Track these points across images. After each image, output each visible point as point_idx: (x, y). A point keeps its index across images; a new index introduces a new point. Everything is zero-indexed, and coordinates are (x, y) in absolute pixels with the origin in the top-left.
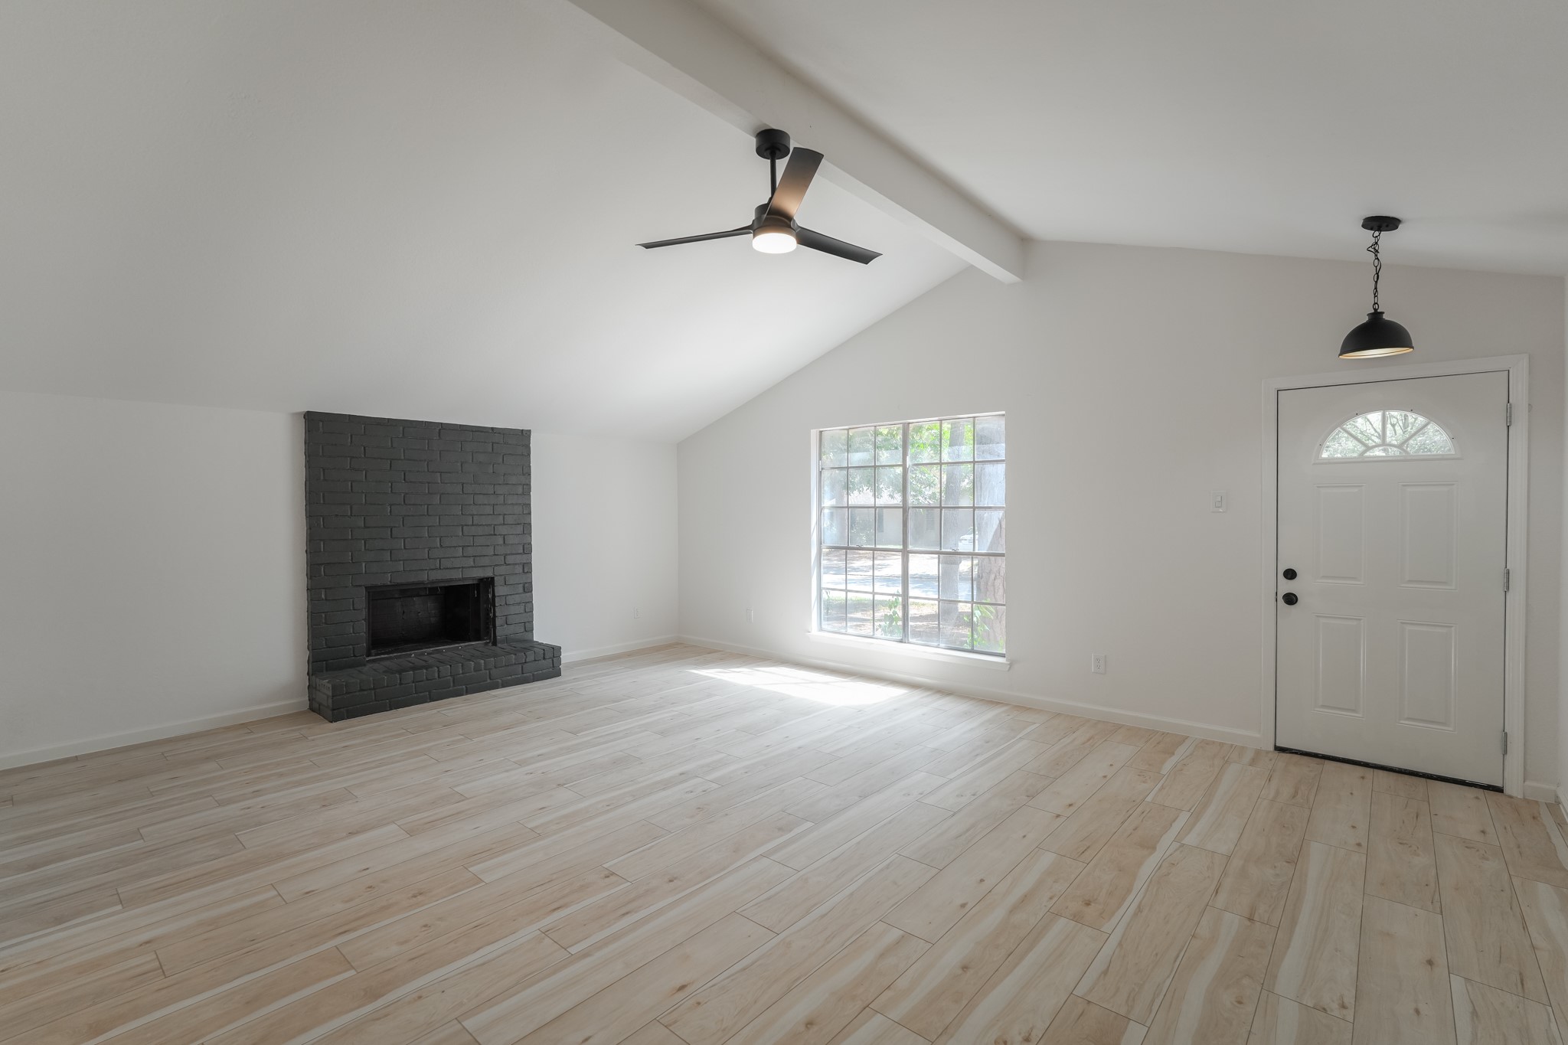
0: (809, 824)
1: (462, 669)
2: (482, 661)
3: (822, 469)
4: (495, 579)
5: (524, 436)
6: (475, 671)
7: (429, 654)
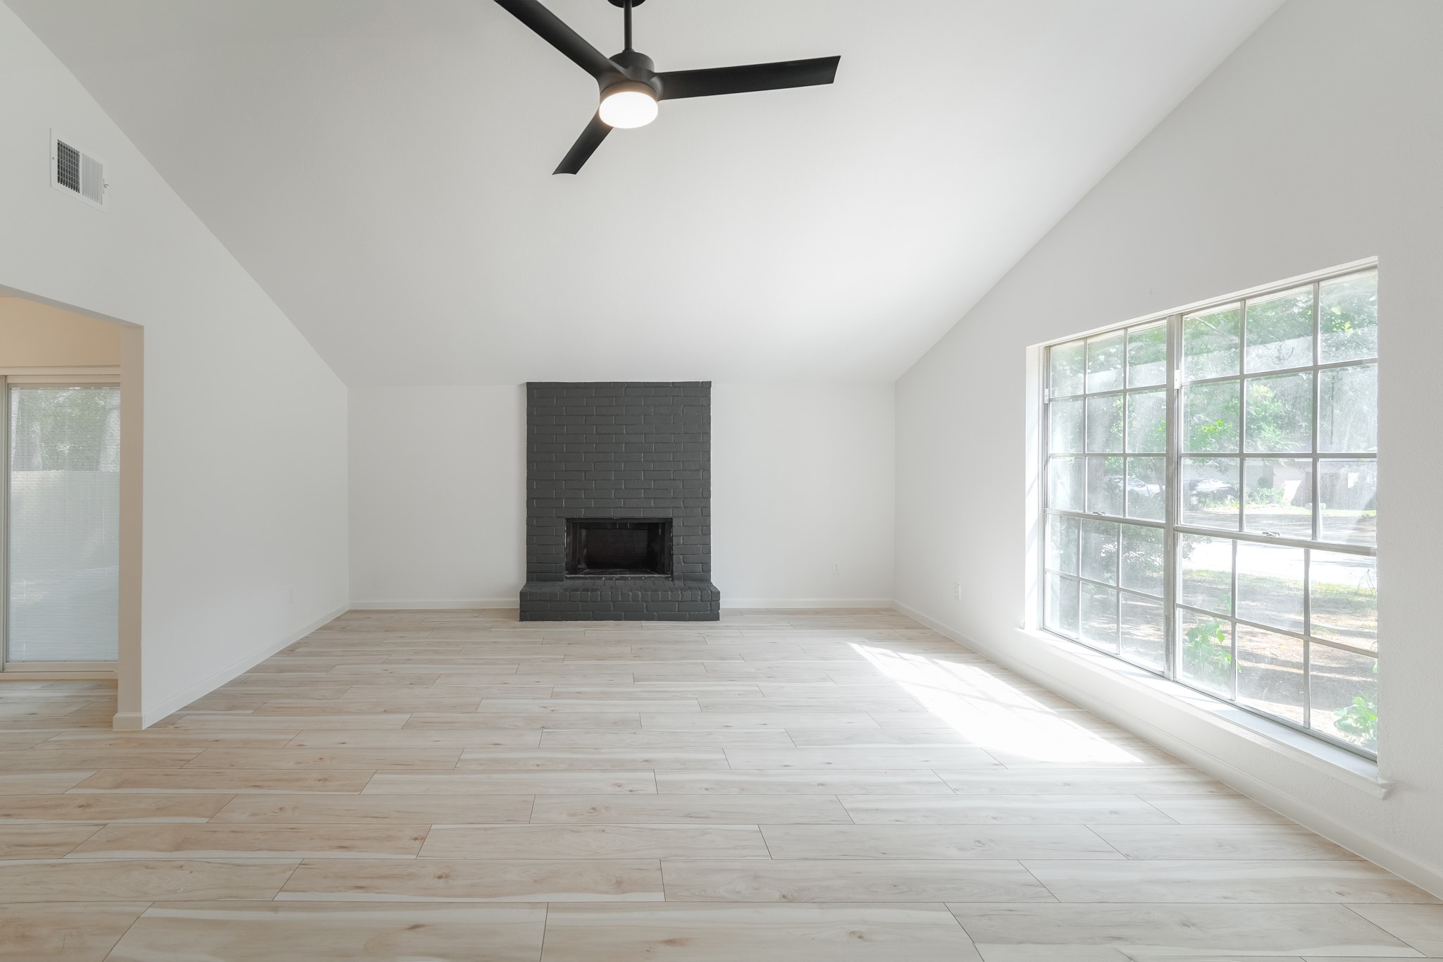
0: (659, 897)
1: (622, 597)
2: (640, 593)
3: (1050, 400)
4: (674, 520)
5: (704, 388)
6: (633, 601)
7: (616, 579)
